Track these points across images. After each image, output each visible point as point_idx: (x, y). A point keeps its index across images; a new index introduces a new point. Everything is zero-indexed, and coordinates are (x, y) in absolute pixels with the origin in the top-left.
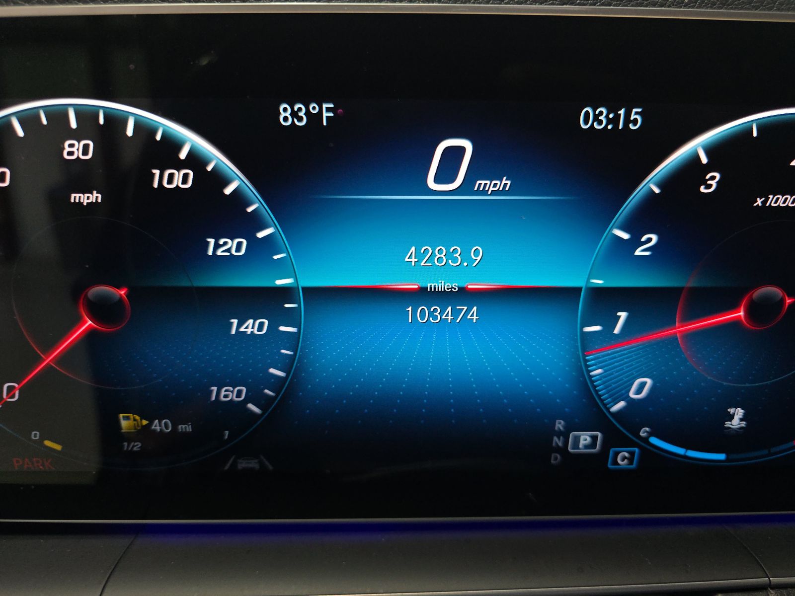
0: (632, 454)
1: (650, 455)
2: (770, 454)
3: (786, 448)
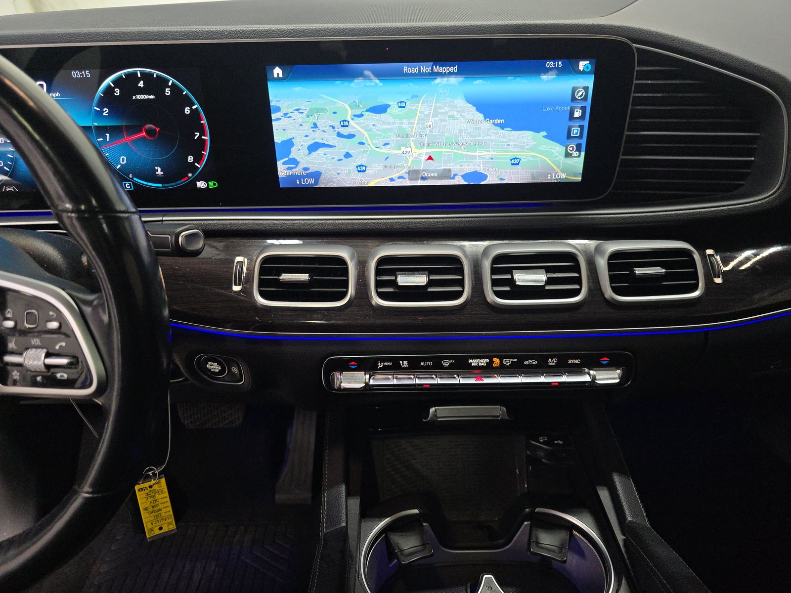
0: (130, 184)
1: (135, 184)
2: (177, 185)
3: (181, 182)
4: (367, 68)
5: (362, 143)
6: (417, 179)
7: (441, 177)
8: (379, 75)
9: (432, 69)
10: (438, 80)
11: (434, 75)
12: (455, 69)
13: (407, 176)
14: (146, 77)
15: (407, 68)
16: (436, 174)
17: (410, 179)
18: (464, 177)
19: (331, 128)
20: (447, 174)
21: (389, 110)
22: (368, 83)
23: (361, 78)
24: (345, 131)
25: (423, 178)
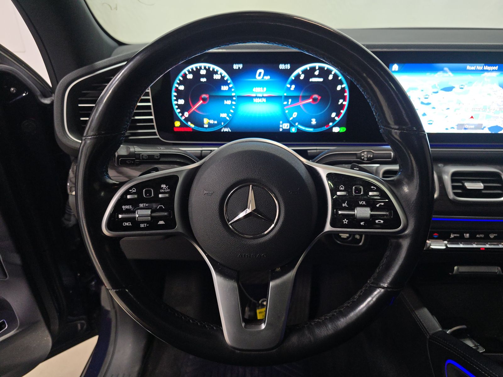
1: (298, 129)
3: (324, 128)
4: (446, 66)
5: (434, 108)
6: (461, 129)
7: (475, 128)
8: (452, 70)
9: (483, 68)
10: (486, 74)
11: (483, 71)
12: (496, 68)
13: (456, 127)
14: (321, 69)
15: (469, 67)
16: (473, 127)
17: (458, 129)
18: (490, 129)
19: (418, 99)
20: (480, 126)
21: (454, 89)
22: (445, 74)
23: (441, 72)
24: (426, 101)
25: (465, 129)
